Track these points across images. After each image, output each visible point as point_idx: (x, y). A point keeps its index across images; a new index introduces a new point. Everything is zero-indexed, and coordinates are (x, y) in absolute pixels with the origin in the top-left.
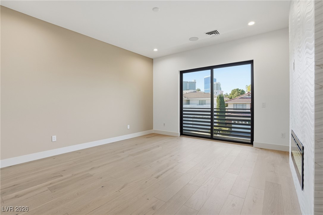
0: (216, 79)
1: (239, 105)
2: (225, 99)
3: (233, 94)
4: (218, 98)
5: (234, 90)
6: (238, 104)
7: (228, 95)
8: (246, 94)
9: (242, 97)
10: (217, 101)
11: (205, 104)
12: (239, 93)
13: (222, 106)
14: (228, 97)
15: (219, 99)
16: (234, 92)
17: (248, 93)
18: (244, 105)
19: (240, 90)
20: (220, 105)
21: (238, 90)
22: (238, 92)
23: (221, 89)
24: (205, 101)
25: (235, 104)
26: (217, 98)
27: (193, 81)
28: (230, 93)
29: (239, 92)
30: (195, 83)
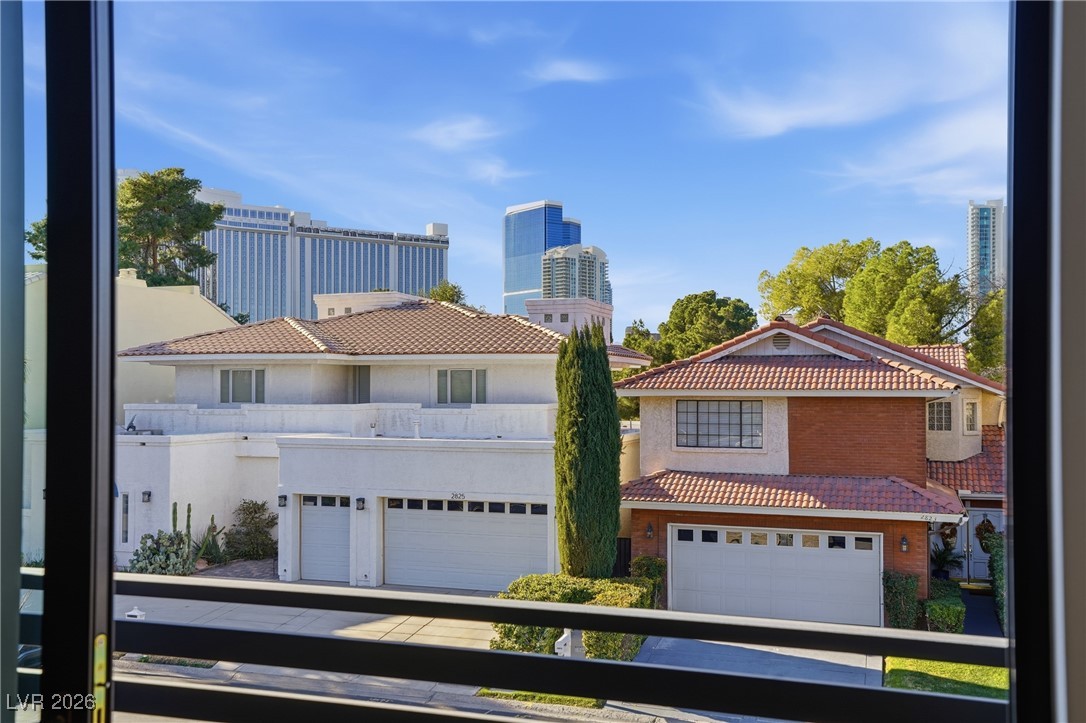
0: (578, 227)
1: (714, 407)
2: (619, 366)
3: (683, 330)
4: (563, 352)
5: (689, 299)
6: (709, 400)
7: (647, 334)
8: (764, 330)
9: (733, 349)
10: (560, 380)
11: (482, 399)
12: (721, 319)
13: (593, 415)
14: (649, 350)
15: (572, 363)
16: (685, 312)
17: (772, 327)
18: (746, 406)
19: (723, 303)
20: (583, 407)
21: (710, 298)
22: (714, 315)
23: (610, 291)
24: (482, 374)
25: (687, 400)
26: (556, 357)
27: (429, 232)
28: (666, 319)
29: (721, 313)
30: (440, 243)
